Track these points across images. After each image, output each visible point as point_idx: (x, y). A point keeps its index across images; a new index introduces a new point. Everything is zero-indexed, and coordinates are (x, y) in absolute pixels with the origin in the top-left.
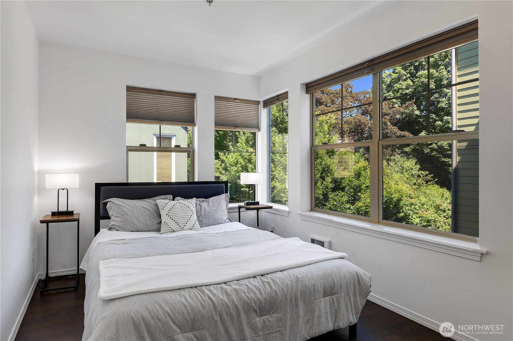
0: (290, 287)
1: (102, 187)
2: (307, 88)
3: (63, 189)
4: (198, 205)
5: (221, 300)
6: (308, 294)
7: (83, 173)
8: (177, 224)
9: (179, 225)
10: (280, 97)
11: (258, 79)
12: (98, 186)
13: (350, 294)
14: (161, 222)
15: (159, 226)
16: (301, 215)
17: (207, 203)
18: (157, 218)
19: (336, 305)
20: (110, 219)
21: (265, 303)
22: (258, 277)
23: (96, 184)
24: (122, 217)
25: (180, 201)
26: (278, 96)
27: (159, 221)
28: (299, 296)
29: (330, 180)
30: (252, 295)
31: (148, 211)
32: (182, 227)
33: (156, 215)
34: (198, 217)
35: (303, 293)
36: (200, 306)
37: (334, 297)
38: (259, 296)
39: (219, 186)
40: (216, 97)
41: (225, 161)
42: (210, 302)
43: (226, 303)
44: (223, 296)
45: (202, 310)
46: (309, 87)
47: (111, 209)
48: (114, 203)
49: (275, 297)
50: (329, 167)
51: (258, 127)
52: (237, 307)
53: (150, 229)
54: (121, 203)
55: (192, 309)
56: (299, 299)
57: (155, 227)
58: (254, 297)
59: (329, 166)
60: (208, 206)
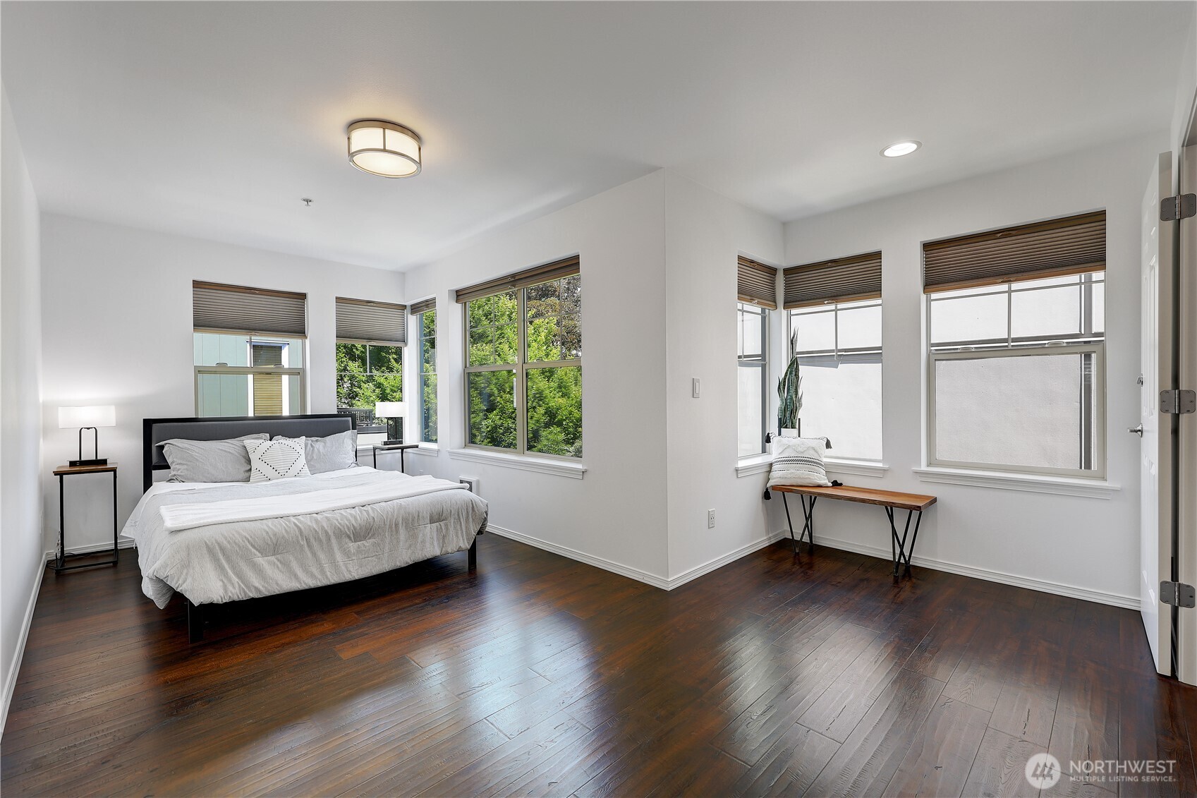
0: (390, 514)
1: (154, 425)
2: (457, 296)
3: (88, 429)
4: (309, 445)
5: (309, 526)
6: (410, 519)
7: (122, 405)
8: (274, 470)
9: (278, 472)
10: (430, 302)
11: (402, 276)
12: (148, 424)
13: (462, 520)
14: (251, 470)
15: (247, 474)
16: (451, 453)
17: (323, 444)
18: (245, 464)
19: (444, 531)
20: (169, 468)
21: (360, 529)
22: (357, 508)
23: (144, 420)
24: (189, 463)
25: (280, 441)
26: (427, 301)
27: (249, 468)
28: (400, 522)
29: (543, 412)
30: (346, 522)
31: (230, 455)
32: (283, 474)
33: (243, 460)
34: (308, 461)
35: (405, 520)
36: (284, 531)
37: (441, 523)
38: (353, 522)
39: (342, 421)
40: (337, 298)
41: (383, 385)
42: (296, 528)
43: (314, 529)
44: (312, 523)
45: (285, 535)
46: (460, 295)
47: (171, 453)
48: (175, 446)
49: (372, 524)
50: (541, 393)
51: (404, 341)
52: (326, 532)
53: (234, 479)
54: (186, 446)
55: (275, 535)
56: (400, 525)
57: (243, 475)
58: (348, 524)
59: (543, 391)
60: (324, 447)
